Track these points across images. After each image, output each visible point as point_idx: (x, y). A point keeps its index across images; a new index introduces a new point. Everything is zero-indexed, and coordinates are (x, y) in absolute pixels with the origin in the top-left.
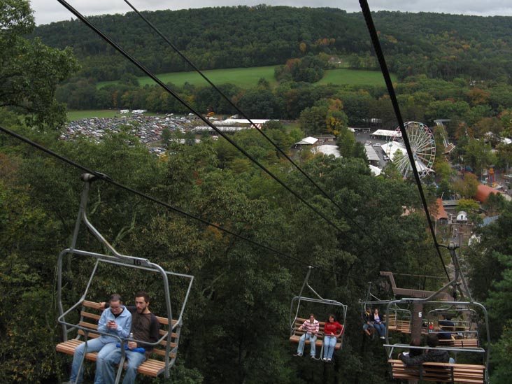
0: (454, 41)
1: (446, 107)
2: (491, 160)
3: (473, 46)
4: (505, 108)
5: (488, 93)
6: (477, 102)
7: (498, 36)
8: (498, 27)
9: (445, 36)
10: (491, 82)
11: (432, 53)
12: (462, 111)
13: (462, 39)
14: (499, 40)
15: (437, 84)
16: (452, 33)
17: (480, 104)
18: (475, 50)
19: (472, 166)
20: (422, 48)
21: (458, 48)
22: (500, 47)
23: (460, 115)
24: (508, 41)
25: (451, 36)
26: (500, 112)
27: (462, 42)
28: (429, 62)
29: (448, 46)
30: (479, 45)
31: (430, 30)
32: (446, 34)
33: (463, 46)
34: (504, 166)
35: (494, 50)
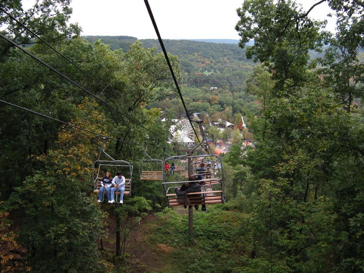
0: (201, 58)
1: (198, 106)
2: (220, 136)
3: (211, 62)
4: (227, 106)
5: (219, 97)
6: (214, 102)
7: (225, 55)
8: (225, 50)
9: (196, 55)
10: (221, 89)
11: (189, 68)
12: (207, 108)
13: (205, 57)
14: (225, 58)
15: (193, 91)
16: (199, 54)
17: (215, 104)
18: (213, 64)
19: (212, 139)
20: (184, 65)
21: (203, 64)
22: (225, 63)
23: (205, 110)
24: (230, 59)
25: (199, 55)
26: (225, 108)
27: (205, 59)
28: (188, 77)
29: (197, 61)
30: (214, 61)
31: (187, 52)
32: (196, 54)
33: (206, 62)
34: (227, 138)
35: (222, 65)
